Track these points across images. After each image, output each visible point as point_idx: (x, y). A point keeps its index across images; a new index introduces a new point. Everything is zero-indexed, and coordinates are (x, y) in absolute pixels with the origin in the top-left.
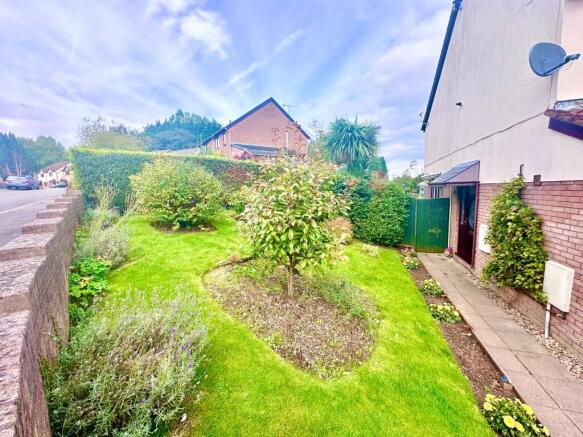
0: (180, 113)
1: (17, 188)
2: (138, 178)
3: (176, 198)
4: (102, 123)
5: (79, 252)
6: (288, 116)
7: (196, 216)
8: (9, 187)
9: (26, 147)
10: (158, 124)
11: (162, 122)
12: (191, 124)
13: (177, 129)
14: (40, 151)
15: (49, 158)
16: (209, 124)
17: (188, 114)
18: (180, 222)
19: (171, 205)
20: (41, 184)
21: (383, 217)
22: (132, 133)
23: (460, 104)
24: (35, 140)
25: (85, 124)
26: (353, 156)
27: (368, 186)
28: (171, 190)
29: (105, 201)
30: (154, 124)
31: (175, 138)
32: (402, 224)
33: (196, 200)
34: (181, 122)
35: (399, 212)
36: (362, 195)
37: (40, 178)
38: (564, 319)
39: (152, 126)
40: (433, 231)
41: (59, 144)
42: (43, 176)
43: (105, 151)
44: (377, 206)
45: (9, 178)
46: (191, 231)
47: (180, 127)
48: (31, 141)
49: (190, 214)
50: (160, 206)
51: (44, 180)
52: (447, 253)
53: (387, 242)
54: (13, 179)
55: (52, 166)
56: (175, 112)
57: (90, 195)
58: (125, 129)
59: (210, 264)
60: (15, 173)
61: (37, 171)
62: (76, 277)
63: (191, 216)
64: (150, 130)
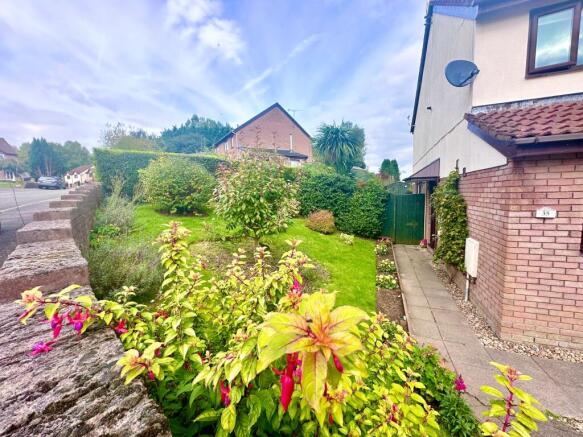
0: (195, 118)
1: (48, 187)
2: (145, 172)
3: (174, 187)
4: (121, 128)
5: (97, 222)
6: (293, 120)
7: (190, 203)
8: (41, 187)
9: (55, 150)
10: (175, 128)
11: (179, 127)
12: (206, 128)
13: (191, 134)
14: (66, 155)
15: (75, 161)
16: (223, 129)
17: (203, 119)
18: (177, 208)
19: (170, 193)
20: (67, 185)
21: (363, 211)
22: (150, 138)
23: (430, 108)
24: (63, 144)
25: (107, 129)
26: (338, 155)
27: (350, 183)
28: (170, 181)
29: (118, 188)
30: (171, 128)
31: (190, 142)
32: (380, 217)
33: (191, 190)
34: (197, 126)
35: (377, 206)
36: (345, 191)
37: (66, 180)
38: (475, 283)
39: (169, 131)
40: (411, 224)
41: (84, 148)
42: (69, 178)
43: (121, 151)
44: (357, 201)
45: (40, 179)
46: (186, 216)
47: (195, 132)
48: (59, 146)
49: (186, 202)
50: (161, 194)
51: (69, 181)
52: (422, 244)
53: (367, 234)
54: (44, 180)
55: (78, 169)
56: (190, 117)
57: (108, 187)
58: (144, 134)
59: (196, 238)
60: (45, 175)
61: (64, 174)
62: (95, 235)
63: (186, 203)
64: (167, 134)
